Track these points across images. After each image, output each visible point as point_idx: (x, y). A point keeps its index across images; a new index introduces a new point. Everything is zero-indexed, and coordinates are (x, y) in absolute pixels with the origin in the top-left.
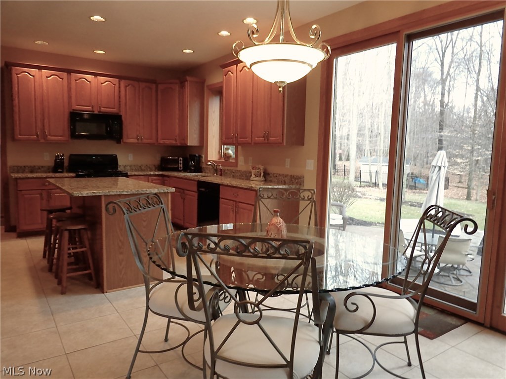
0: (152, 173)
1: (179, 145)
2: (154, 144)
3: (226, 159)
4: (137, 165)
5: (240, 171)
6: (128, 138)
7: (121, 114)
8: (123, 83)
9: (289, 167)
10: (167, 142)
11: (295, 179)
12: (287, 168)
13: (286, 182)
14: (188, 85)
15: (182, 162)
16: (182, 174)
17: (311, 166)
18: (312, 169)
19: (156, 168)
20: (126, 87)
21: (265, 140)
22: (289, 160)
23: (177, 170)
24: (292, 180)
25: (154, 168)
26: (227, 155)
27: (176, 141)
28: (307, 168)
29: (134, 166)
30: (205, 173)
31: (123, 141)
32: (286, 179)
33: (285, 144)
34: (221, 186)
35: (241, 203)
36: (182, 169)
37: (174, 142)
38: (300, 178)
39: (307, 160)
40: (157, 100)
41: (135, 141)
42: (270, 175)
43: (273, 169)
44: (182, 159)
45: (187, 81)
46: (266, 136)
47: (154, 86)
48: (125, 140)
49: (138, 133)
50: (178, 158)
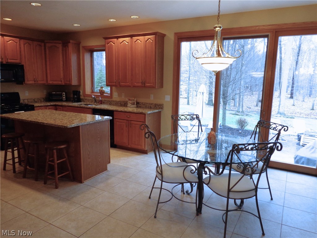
0: (49, 104)
1: (63, 84)
2: (45, 84)
3: (102, 94)
4: (32, 99)
5: (115, 101)
6: (28, 81)
7: (22, 64)
8: (22, 41)
9: (153, 99)
10: (55, 83)
11: (158, 106)
12: (152, 99)
13: (152, 107)
14: (71, 45)
15: (65, 95)
16: (65, 104)
17: (168, 98)
18: (169, 100)
19: (44, 100)
20: (25, 44)
21: (142, 85)
22: (153, 95)
23: (61, 100)
24: (156, 106)
25: (43, 100)
26: (103, 91)
27: (62, 82)
28: (166, 100)
29: (30, 99)
30: (84, 102)
31: (25, 82)
32: (152, 106)
33: (156, 88)
34: (115, 112)
35: (133, 121)
36: (65, 100)
37: (60, 83)
38: (161, 105)
39: (166, 96)
40: (45, 54)
41: (33, 82)
42: (140, 104)
43: (141, 100)
44: (64, 93)
45: (70, 43)
46: (144, 83)
47: (43, 44)
48: (26, 82)
49: (34, 77)
50: (62, 93)
